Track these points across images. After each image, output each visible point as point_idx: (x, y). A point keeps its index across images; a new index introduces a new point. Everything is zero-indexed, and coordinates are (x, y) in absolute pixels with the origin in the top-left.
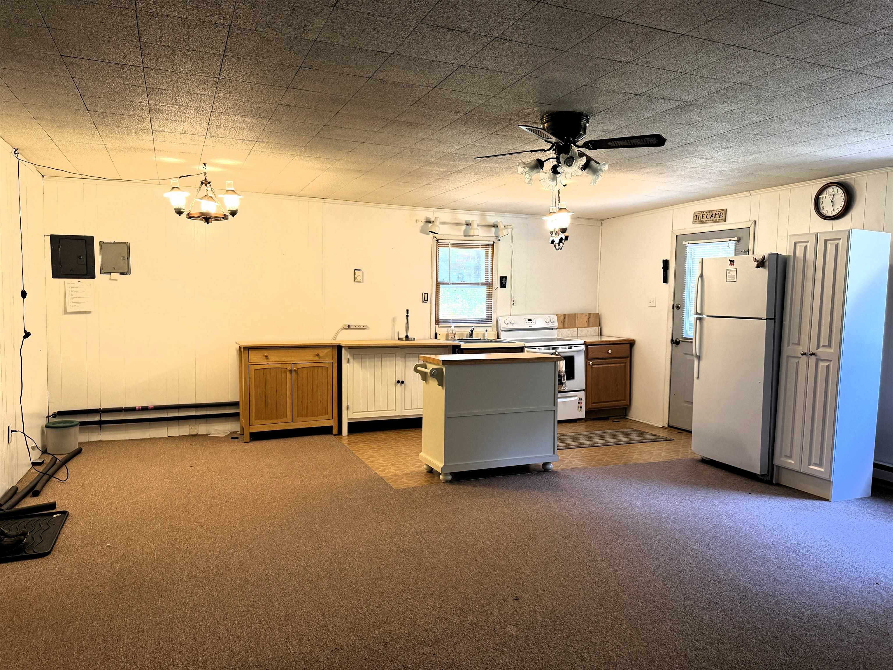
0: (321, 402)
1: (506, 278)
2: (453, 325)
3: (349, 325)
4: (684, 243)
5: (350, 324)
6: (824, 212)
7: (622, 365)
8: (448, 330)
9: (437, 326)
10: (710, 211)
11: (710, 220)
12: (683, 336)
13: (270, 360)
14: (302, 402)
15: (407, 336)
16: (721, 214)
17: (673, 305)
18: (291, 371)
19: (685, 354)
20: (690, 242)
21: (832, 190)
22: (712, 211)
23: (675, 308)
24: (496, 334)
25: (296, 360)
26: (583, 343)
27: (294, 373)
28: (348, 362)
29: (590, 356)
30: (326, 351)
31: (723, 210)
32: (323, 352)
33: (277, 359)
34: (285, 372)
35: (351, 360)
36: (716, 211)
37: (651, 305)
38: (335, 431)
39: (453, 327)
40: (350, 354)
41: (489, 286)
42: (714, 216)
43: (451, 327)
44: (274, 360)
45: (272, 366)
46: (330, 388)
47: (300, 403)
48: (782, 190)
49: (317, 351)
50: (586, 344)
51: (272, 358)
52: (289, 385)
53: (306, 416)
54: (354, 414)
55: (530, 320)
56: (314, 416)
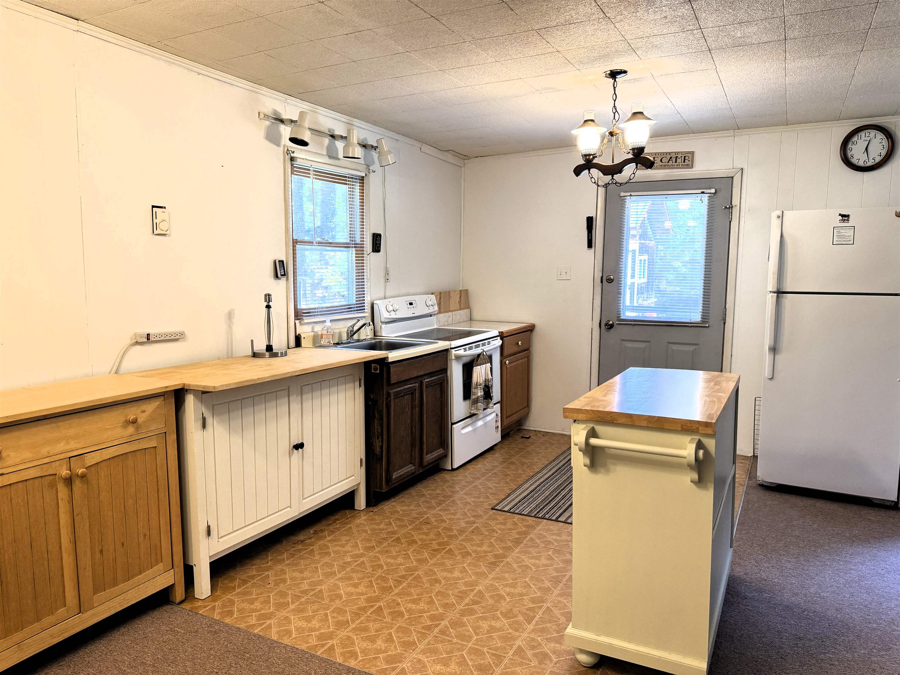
0: (145, 535)
1: (380, 235)
2: (328, 318)
3: (148, 335)
4: (622, 194)
5: (151, 331)
6: (854, 161)
7: (524, 360)
8: (313, 328)
9: (297, 322)
10: (666, 153)
11: (668, 165)
12: (620, 317)
13: (9, 462)
14: (101, 551)
15: (269, 348)
16: (687, 158)
17: (602, 278)
18: (69, 481)
19: (623, 340)
20: (633, 194)
21: (867, 135)
22: (670, 153)
23: (604, 280)
24: (373, 330)
25: (78, 446)
26: (498, 334)
27: (77, 484)
28: (204, 426)
29: (506, 353)
30: (151, 407)
31: (689, 152)
32: (143, 412)
33: (27, 455)
34: (53, 486)
35: (209, 421)
36: (676, 153)
37: (564, 277)
38: (179, 593)
39: (328, 324)
40: (207, 406)
41: (359, 248)
42: (674, 160)
43: (325, 321)
44: (18, 460)
45: (14, 478)
46: (163, 495)
47: (98, 555)
48: (784, 131)
49: (132, 412)
50: (502, 336)
51: (12, 454)
52: (64, 518)
53: (115, 584)
54: (221, 540)
55: (411, 304)
56: (133, 577)
